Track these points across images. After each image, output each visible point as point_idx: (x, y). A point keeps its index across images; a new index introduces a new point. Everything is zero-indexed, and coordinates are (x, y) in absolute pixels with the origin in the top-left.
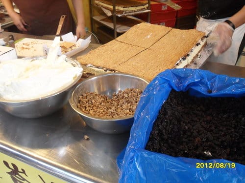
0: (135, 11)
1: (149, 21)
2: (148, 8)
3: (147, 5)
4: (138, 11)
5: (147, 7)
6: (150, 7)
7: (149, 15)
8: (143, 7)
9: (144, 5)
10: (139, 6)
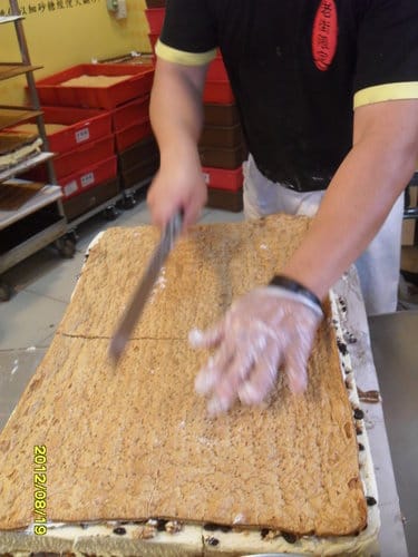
0: (12, 166)
1: (54, 179)
2: (43, 148)
3: (40, 141)
4: (19, 163)
5: (41, 147)
6: (49, 143)
7: (51, 166)
8: (28, 149)
9: (31, 143)
10: (19, 148)
